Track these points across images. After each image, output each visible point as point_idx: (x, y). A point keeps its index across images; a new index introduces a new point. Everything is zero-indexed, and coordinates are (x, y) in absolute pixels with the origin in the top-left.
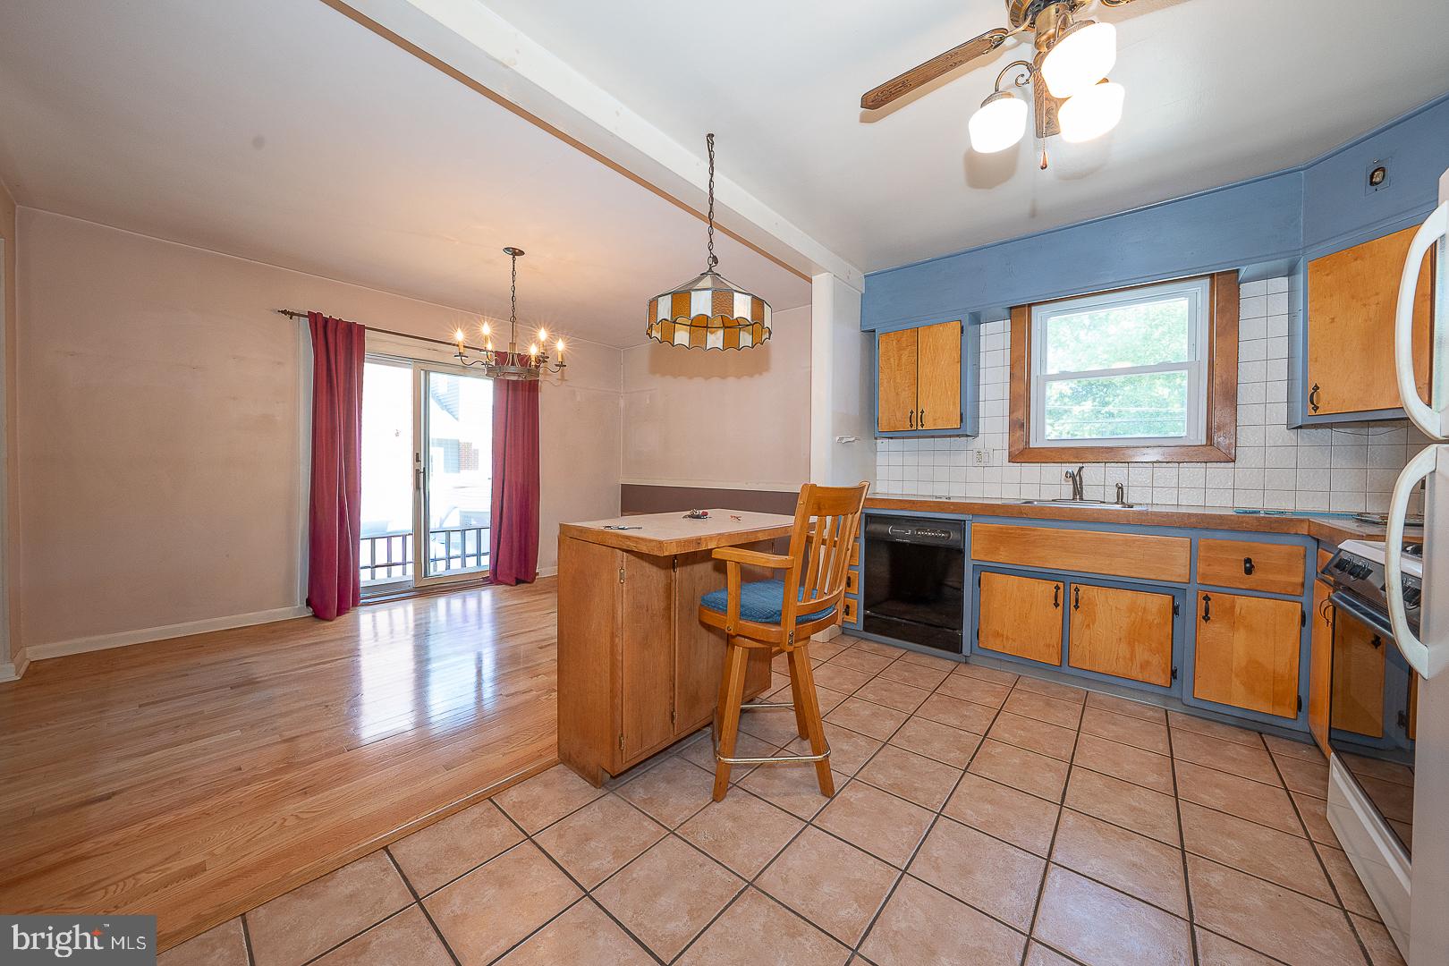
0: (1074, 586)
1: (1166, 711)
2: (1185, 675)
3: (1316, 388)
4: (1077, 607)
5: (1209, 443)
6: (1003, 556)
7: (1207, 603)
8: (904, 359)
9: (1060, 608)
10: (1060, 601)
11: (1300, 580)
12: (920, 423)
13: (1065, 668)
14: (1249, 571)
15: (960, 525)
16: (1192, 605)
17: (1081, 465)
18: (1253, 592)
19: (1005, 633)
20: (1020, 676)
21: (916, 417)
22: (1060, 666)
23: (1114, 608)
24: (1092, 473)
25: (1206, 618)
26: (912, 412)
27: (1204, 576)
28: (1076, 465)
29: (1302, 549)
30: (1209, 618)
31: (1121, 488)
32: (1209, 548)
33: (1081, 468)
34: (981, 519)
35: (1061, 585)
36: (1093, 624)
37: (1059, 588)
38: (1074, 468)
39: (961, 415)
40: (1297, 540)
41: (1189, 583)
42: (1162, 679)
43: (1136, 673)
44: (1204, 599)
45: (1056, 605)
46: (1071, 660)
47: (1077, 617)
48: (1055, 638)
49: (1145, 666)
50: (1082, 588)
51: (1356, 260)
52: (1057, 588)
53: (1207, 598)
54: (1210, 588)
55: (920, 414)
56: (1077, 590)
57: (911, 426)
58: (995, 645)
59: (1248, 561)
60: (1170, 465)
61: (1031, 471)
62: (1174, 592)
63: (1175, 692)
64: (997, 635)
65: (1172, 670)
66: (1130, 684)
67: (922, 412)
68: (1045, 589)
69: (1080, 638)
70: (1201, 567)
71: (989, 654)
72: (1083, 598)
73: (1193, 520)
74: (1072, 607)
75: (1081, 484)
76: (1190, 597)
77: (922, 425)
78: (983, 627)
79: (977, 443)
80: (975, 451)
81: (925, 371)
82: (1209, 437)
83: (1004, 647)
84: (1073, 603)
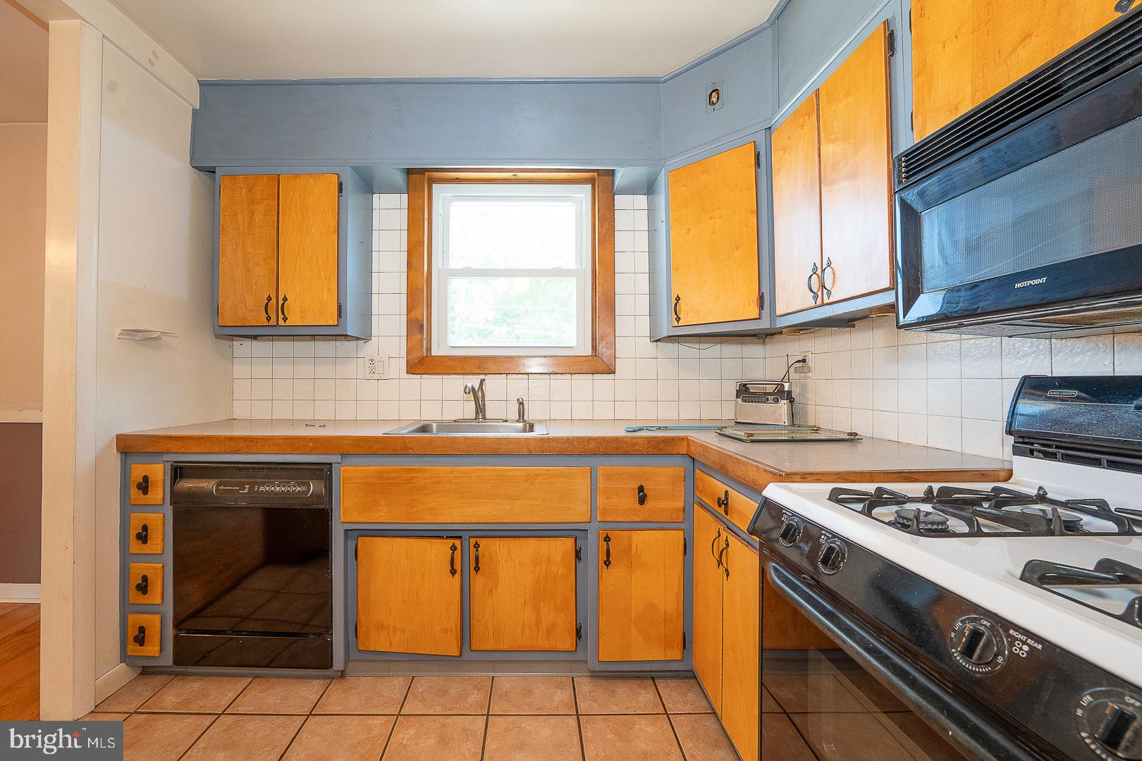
0: (473, 541)
1: (573, 678)
2: (590, 632)
3: (678, 299)
4: (477, 569)
5: (594, 354)
6: (383, 515)
7: (607, 544)
8: (258, 217)
9: (457, 576)
10: (458, 566)
11: (682, 505)
12: (281, 316)
13: (467, 655)
14: (642, 500)
15: (323, 472)
16: (593, 548)
17: (482, 377)
18: (647, 525)
19: (392, 624)
20: (413, 677)
21: (275, 306)
22: (461, 655)
23: (517, 565)
24: (495, 386)
25: (607, 563)
26: (269, 299)
27: (605, 512)
28: (476, 376)
29: (682, 469)
30: (610, 562)
31: (521, 404)
32: (608, 477)
33: (482, 381)
34: (354, 460)
35: (457, 543)
36: (496, 588)
37: (456, 549)
38: (473, 381)
39: (339, 307)
40: (678, 460)
41: (590, 522)
42: (567, 642)
43: (542, 643)
44: (605, 540)
45: (453, 572)
46: (474, 641)
47: (479, 582)
48: (453, 620)
49: (551, 630)
50: (483, 542)
51: (704, 173)
52: (454, 548)
53: (607, 539)
54: (609, 526)
55: (281, 302)
56: (477, 546)
57: (269, 319)
58: (380, 643)
59: (641, 489)
60: (563, 376)
61: (431, 384)
62: (576, 533)
63: (579, 656)
64: (381, 627)
65: (577, 629)
66: (537, 656)
67: (285, 299)
68: (439, 551)
69: (483, 610)
70: (601, 501)
71: (373, 657)
72: (483, 555)
73: (592, 445)
74: (472, 569)
75: (483, 400)
76: (592, 537)
77: (285, 319)
78: (362, 618)
79: (369, 349)
80: (368, 358)
81: (289, 239)
82: (594, 348)
83: (391, 643)
84: (473, 564)
